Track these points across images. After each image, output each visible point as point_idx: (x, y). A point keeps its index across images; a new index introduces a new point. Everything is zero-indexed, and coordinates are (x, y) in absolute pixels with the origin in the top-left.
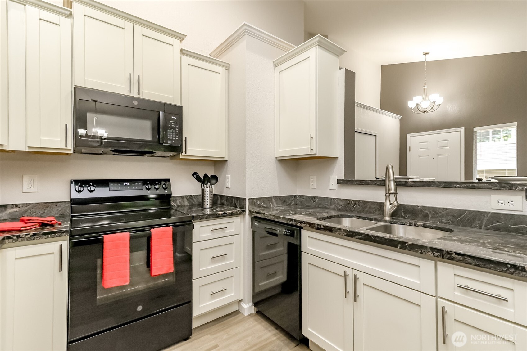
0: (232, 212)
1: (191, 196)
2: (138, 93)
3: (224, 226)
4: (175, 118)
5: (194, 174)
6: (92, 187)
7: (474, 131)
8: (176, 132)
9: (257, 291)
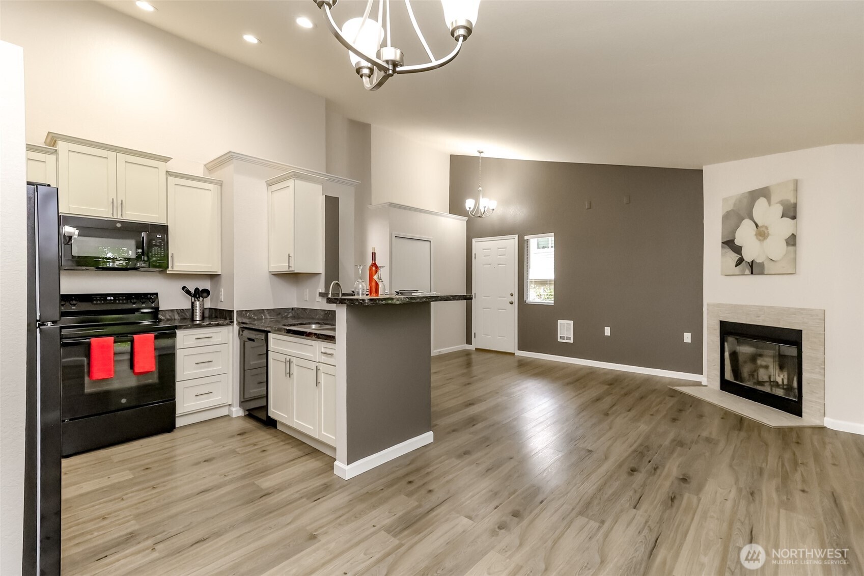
0: (218, 323)
1: (183, 309)
2: (122, 215)
3: (210, 335)
4: (160, 236)
5: (184, 288)
6: (74, 301)
7: (525, 239)
8: (161, 250)
9: (247, 396)
